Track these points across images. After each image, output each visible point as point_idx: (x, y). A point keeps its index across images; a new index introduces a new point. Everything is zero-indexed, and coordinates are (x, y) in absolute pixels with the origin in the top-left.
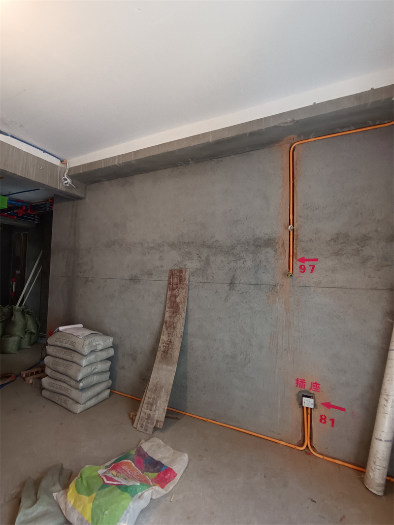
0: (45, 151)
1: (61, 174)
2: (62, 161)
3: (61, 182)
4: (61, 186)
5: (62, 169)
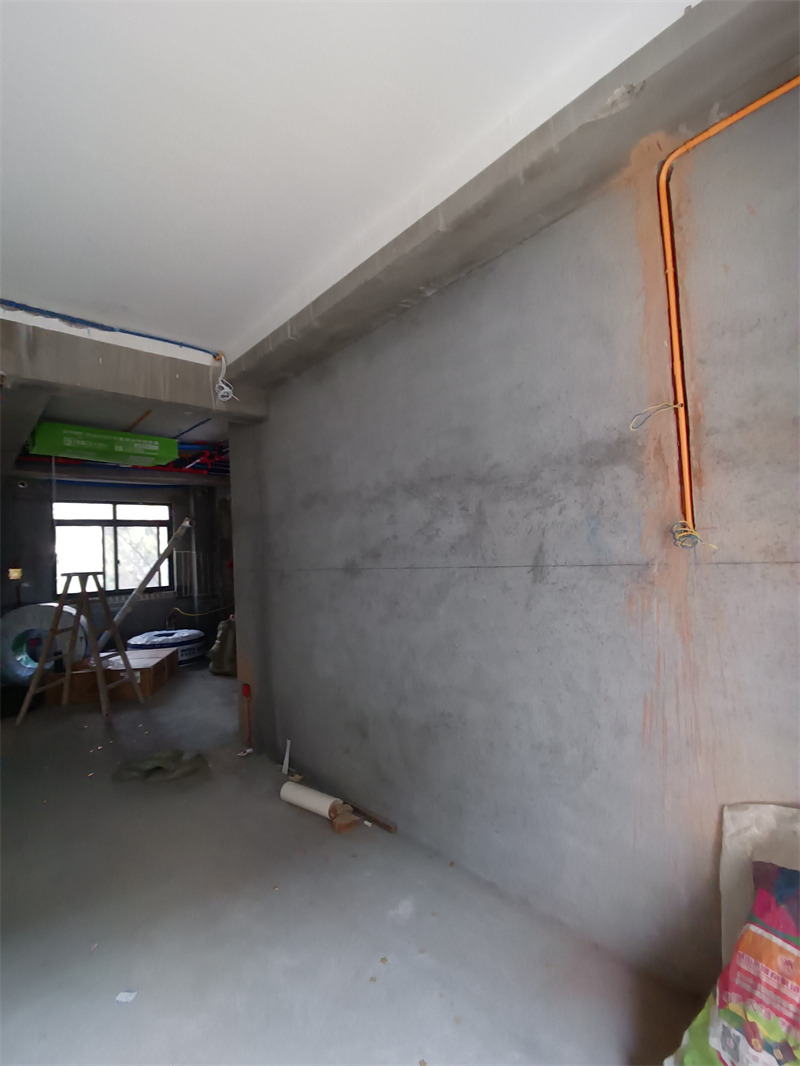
0: (181, 345)
1: (215, 381)
2: (216, 356)
3: (216, 394)
4: (217, 402)
5: (218, 371)
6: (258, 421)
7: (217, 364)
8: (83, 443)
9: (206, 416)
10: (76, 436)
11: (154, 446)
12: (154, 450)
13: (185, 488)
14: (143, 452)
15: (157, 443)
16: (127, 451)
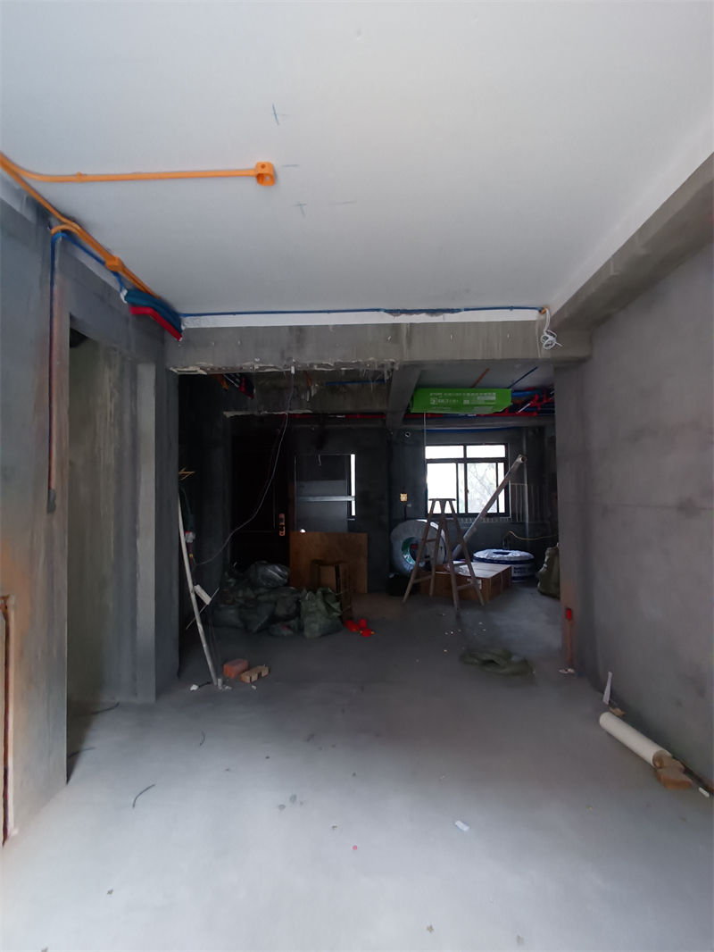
0: (511, 308)
1: (541, 333)
2: (541, 311)
3: (541, 344)
4: (543, 352)
5: (543, 322)
6: (581, 361)
7: (542, 317)
8: (442, 401)
9: (532, 365)
10: (437, 397)
11: (492, 397)
12: (492, 400)
13: (518, 429)
14: (484, 403)
15: (495, 394)
16: (472, 403)
